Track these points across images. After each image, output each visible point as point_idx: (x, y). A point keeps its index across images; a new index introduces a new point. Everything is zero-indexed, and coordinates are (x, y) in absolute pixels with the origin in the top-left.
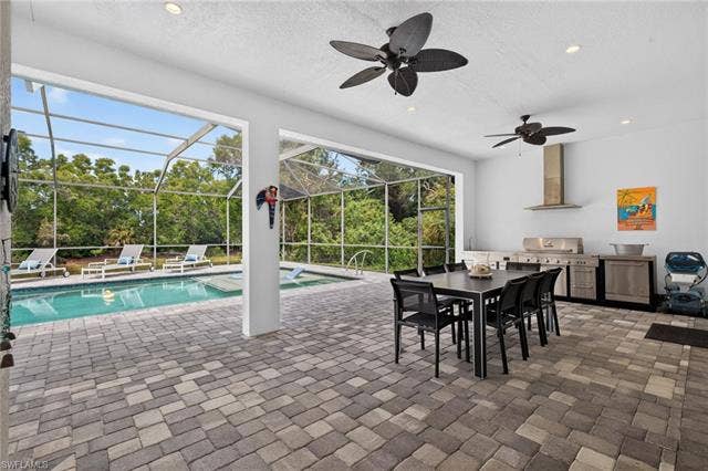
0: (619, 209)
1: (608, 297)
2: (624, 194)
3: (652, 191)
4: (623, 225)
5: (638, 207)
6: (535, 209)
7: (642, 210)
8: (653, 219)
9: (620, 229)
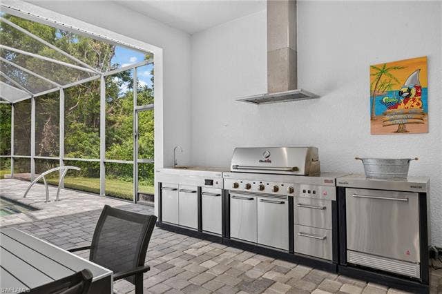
0: (373, 97)
1: (352, 258)
2: (380, 71)
3: (422, 64)
4: (379, 126)
5: (401, 93)
6: (257, 101)
7: (407, 98)
8: (424, 113)
9: (373, 132)
